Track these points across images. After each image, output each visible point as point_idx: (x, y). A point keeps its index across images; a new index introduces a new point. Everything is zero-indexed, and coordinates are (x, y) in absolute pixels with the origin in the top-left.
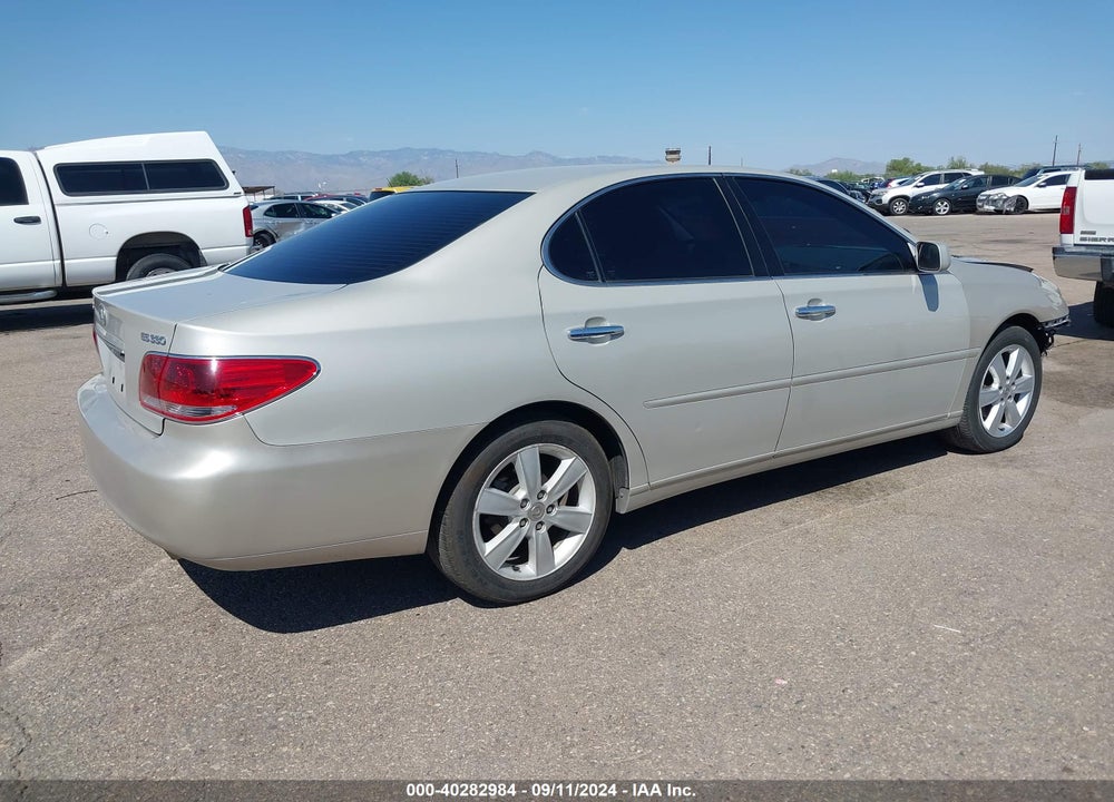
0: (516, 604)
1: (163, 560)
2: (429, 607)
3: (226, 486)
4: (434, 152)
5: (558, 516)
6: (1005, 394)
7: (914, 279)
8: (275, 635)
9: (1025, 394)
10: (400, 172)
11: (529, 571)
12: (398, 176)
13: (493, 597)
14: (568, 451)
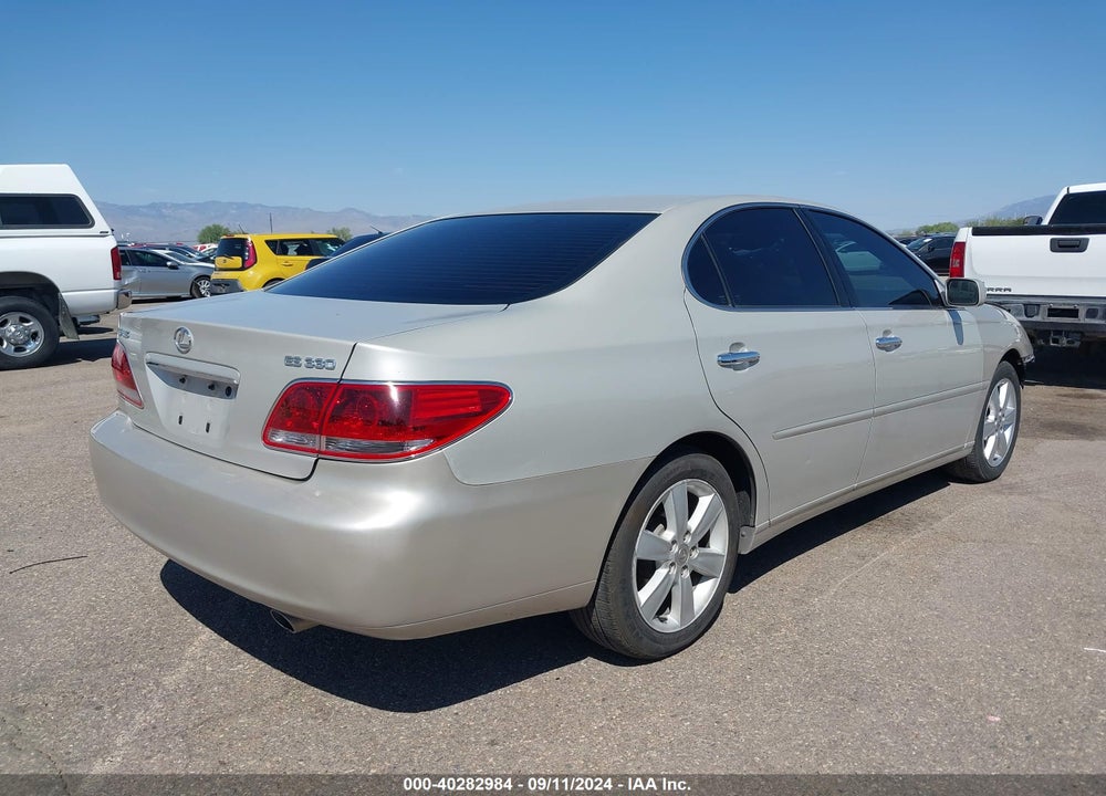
0: (660, 659)
1: (203, 637)
2: (566, 668)
3: (421, 532)
4: (242, 206)
5: (700, 559)
6: (998, 425)
7: (944, 315)
8: (407, 716)
9: (1008, 426)
10: (210, 225)
11: (673, 620)
12: (209, 228)
13: (646, 652)
14: (709, 488)
